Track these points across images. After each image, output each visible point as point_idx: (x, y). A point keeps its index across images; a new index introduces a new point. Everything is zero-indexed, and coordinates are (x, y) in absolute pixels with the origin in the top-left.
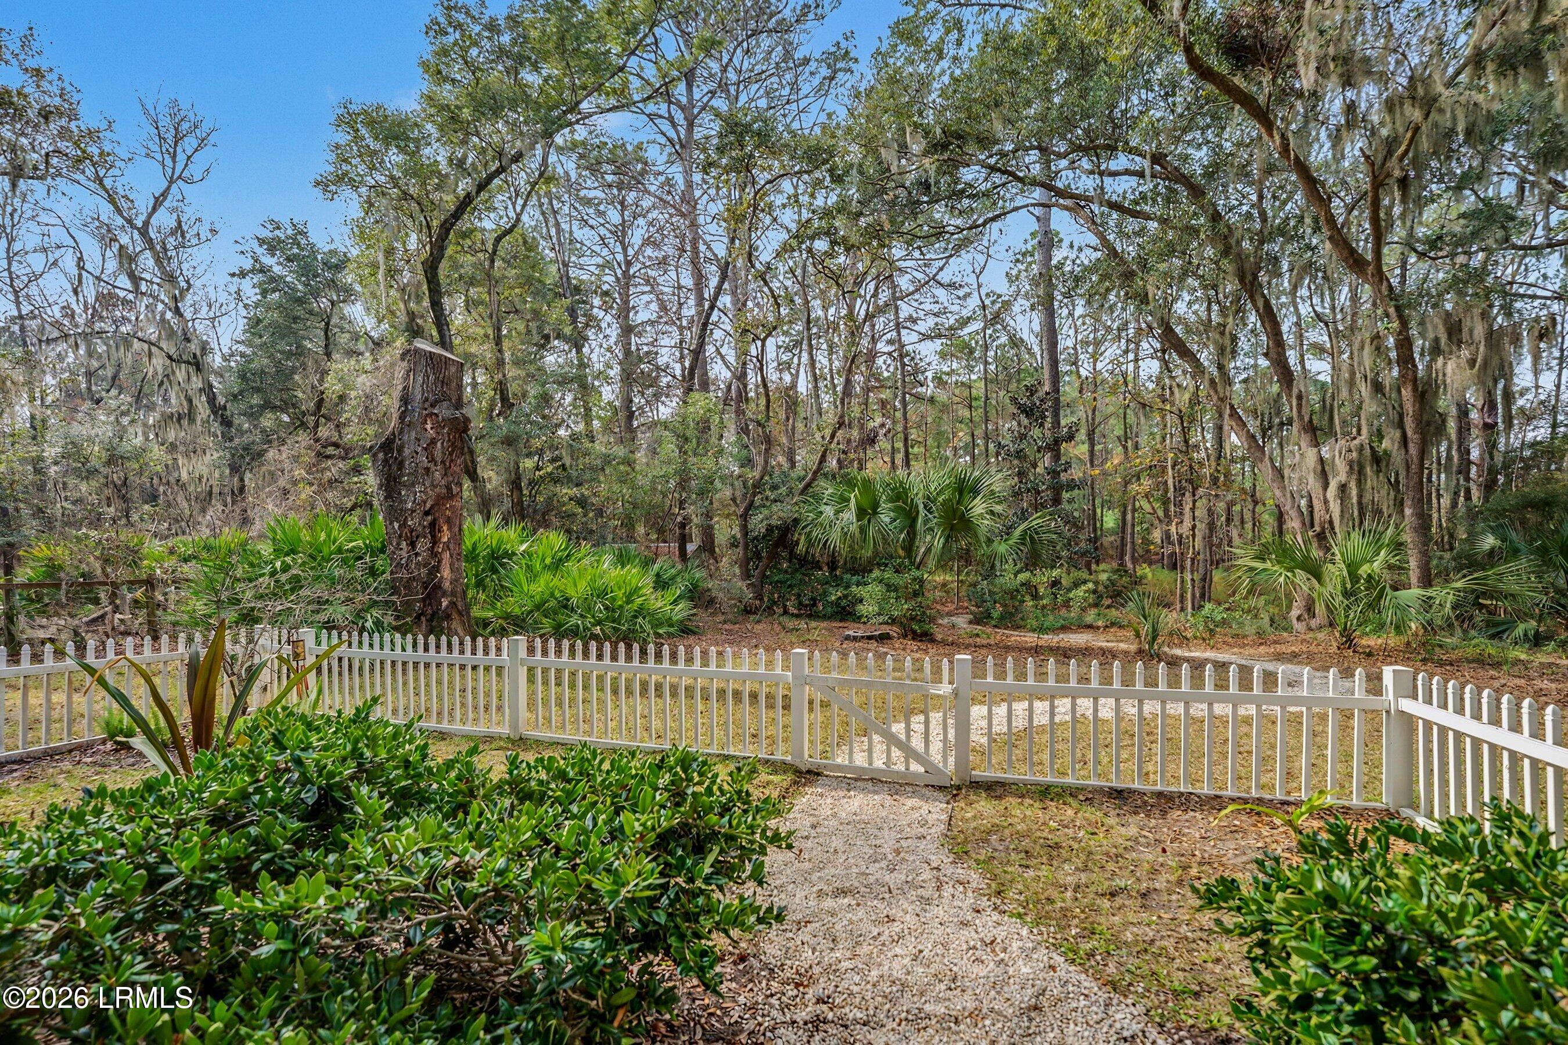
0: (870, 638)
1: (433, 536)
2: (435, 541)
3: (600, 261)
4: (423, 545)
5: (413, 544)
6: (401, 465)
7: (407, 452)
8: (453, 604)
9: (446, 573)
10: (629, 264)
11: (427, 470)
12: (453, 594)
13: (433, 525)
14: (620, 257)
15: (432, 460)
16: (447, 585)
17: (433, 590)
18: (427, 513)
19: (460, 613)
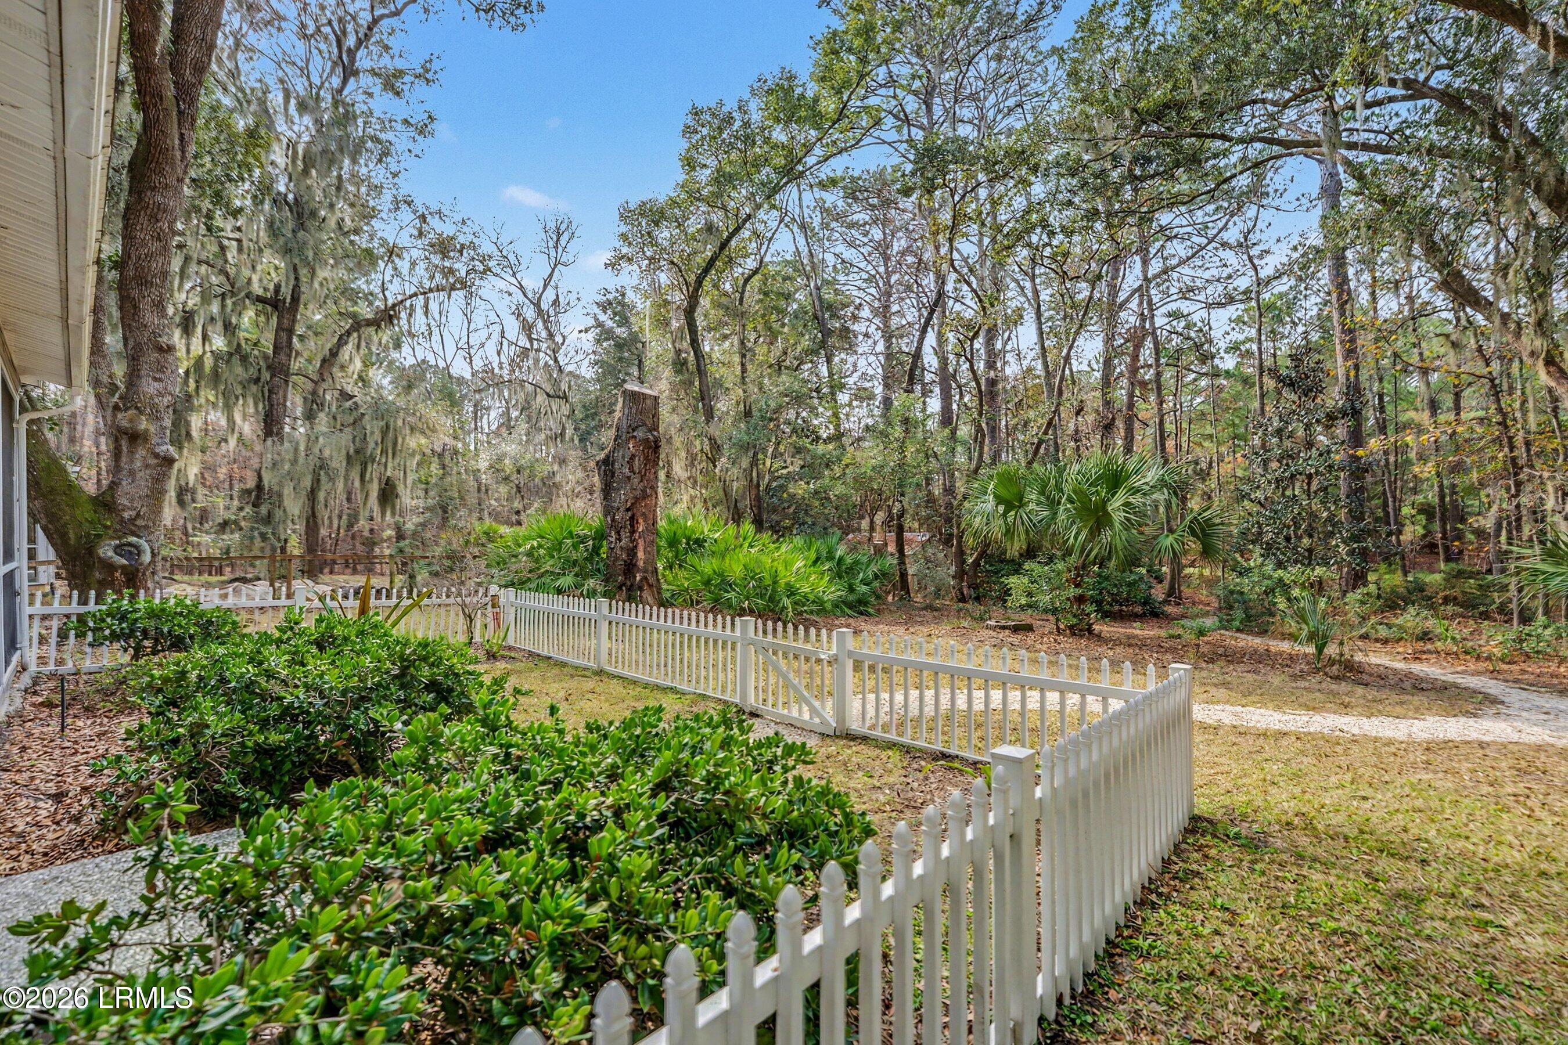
0: (1004, 628)
1: (632, 526)
2: (633, 532)
3: (865, 276)
4: (625, 534)
5: (618, 533)
6: (613, 476)
7: (616, 466)
8: (644, 579)
9: (641, 554)
10: (889, 274)
11: (629, 478)
12: (645, 571)
13: (632, 518)
14: (882, 269)
15: (631, 470)
16: (641, 564)
17: (630, 567)
18: (628, 510)
19: (651, 586)
